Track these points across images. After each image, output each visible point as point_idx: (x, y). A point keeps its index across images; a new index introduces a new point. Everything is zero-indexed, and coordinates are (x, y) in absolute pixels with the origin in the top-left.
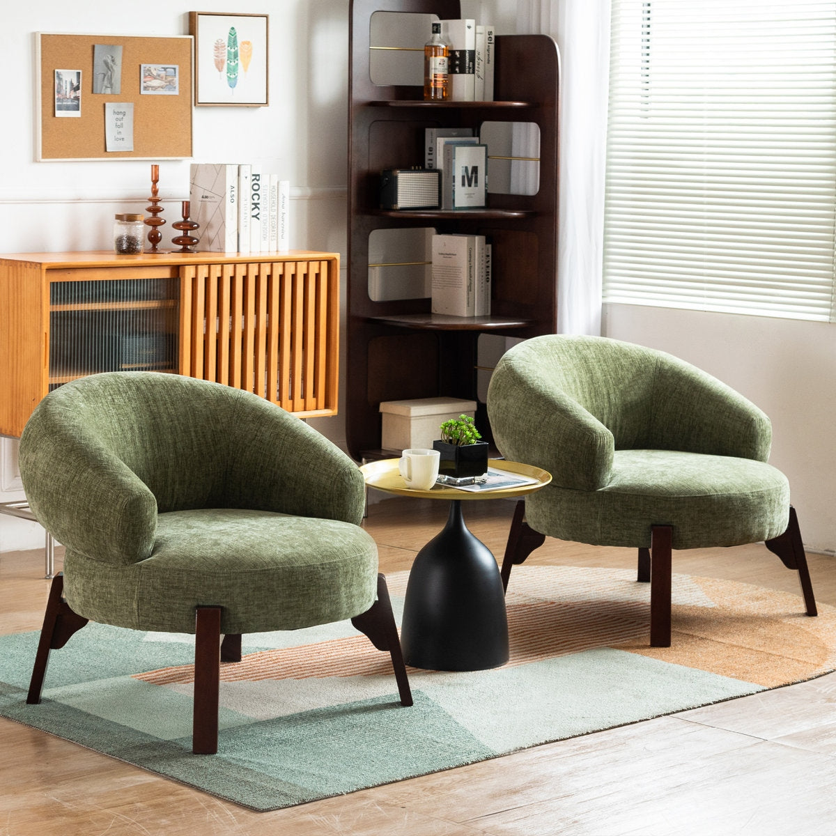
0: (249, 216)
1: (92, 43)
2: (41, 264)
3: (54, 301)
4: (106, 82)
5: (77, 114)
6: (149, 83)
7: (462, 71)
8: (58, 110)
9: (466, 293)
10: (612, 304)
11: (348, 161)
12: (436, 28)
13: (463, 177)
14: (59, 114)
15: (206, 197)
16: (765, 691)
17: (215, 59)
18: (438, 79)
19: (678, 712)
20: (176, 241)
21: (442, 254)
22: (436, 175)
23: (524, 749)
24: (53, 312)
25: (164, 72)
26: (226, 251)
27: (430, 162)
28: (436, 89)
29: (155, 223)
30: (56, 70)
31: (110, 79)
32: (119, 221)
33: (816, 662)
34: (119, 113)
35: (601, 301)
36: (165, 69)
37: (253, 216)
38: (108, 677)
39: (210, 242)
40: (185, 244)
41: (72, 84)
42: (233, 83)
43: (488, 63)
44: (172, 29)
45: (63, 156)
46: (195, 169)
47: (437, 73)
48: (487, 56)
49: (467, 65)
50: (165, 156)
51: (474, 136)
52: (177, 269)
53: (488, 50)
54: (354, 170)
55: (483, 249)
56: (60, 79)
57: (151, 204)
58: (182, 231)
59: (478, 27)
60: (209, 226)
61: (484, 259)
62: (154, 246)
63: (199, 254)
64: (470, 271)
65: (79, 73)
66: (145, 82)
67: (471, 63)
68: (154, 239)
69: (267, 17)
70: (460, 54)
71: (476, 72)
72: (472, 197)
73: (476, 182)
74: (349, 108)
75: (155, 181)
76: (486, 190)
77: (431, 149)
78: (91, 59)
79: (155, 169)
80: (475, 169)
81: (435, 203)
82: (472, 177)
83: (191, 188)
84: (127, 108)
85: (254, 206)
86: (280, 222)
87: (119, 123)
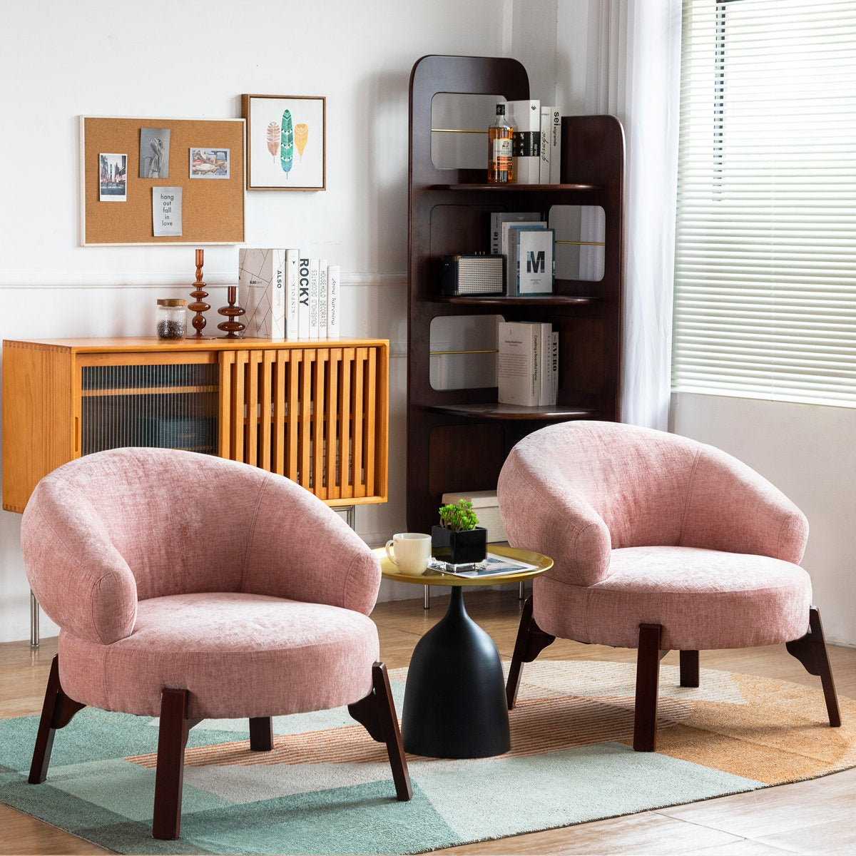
0: (297, 302)
1: (139, 127)
2: (70, 348)
3: (86, 385)
4: (153, 166)
5: (123, 198)
6: (198, 167)
7: (527, 154)
8: (102, 194)
9: (531, 382)
10: (682, 394)
11: (408, 245)
12: (500, 110)
13: (529, 263)
14: (103, 198)
15: (255, 282)
16: (765, 787)
17: (268, 143)
18: (501, 162)
19: (666, 807)
20: (222, 327)
21: (508, 342)
22: (500, 260)
23: (494, 840)
24: (86, 397)
25: (215, 156)
26: (273, 337)
27: (496, 247)
28: (499, 172)
29: (199, 308)
30: (101, 154)
31: (158, 163)
32: (160, 306)
33: (829, 760)
34: (166, 197)
35: (669, 390)
36: (215, 153)
37: (301, 302)
38: (101, 759)
39: (258, 328)
40: (230, 330)
41: (117, 168)
42: (287, 167)
43: (555, 145)
44: (224, 112)
45: (107, 241)
46: (243, 253)
47: (501, 155)
48: (553, 137)
49: (532, 147)
50: (215, 241)
51: (542, 220)
52: (217, 354)
53: (555, 132)
54: (415, 255)
55: (549, 337)
56: (105, 163)
57: (195, 290)
58: (228, 317)
59: (543, 108)
60: (256, 312)
61: (550, 346)
62: (199, 332)
63: (244, 340)
64: (536, 360)
65: (124, 157)
66: (194, 166)
67: (536, 145)
68: (199, 324)
69: (324, 99)
70: (524, 136)
71: (541, 154)
72: (538, 283)
73: (543, 267)
74: (409, 192)
75: (200, 266)
76: (553, 276)
77: (496, 234)
78: (137, 143)
79: (200, 253)
80: (541, 255)
81: (499, 289)
82: (538, 262)
83: (240, 273)
84: (176, 192)
85: (302, 292)
86: (330, 308)
87: (167, 207)
